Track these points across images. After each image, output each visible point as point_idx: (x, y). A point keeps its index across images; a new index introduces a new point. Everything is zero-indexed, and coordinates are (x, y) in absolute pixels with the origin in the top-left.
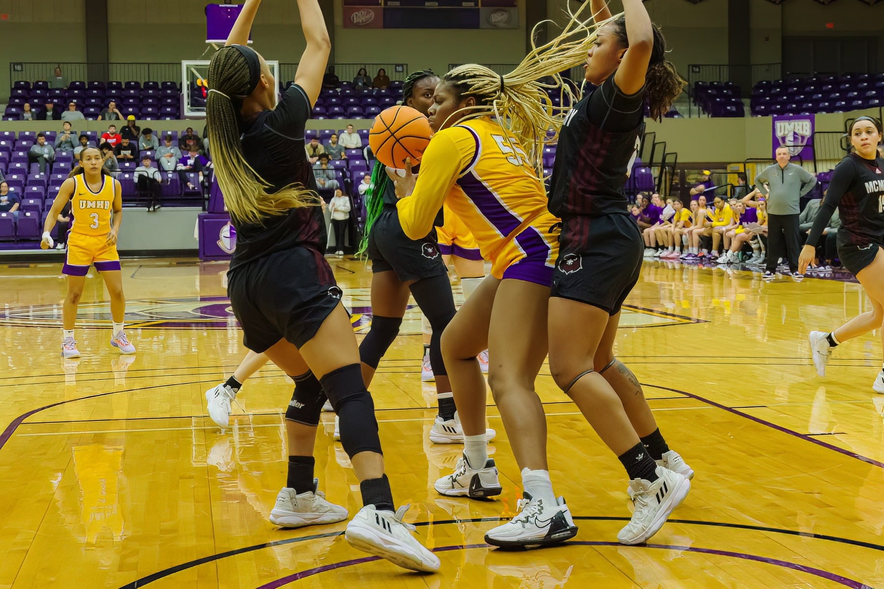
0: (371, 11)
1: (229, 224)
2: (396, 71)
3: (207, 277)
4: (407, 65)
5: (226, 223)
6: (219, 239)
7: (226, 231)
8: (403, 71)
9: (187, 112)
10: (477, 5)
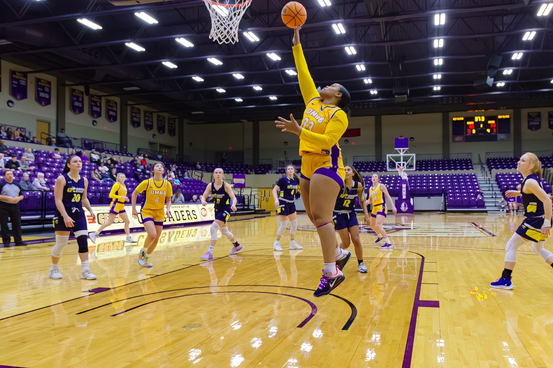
3: (398, 218)
5: (403, 202)
6: (401, 207)
7: (403, 205)
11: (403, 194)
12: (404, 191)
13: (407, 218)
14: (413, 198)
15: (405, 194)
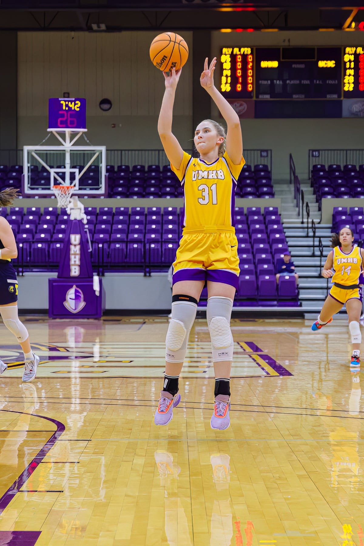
0: (244, 103)
1: (74, 287)
2: (261, 156)
4: (271, 150)
5: (71, 287)
8: (267, 156)
9: (28, 190)
10: (339, 96)
11: (72, 262)
12: (75, 254)
13: (82, 330)
14: (101, 274)
15: (78, 262)
